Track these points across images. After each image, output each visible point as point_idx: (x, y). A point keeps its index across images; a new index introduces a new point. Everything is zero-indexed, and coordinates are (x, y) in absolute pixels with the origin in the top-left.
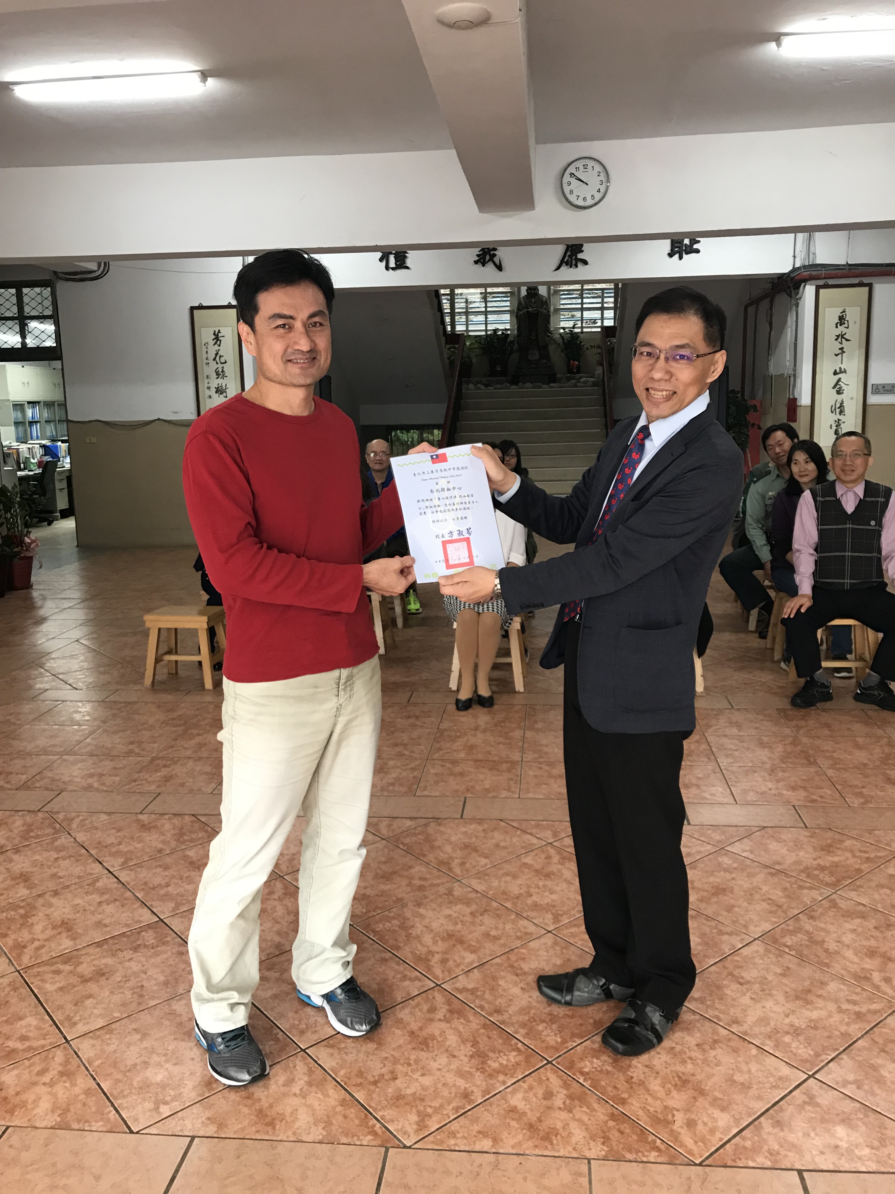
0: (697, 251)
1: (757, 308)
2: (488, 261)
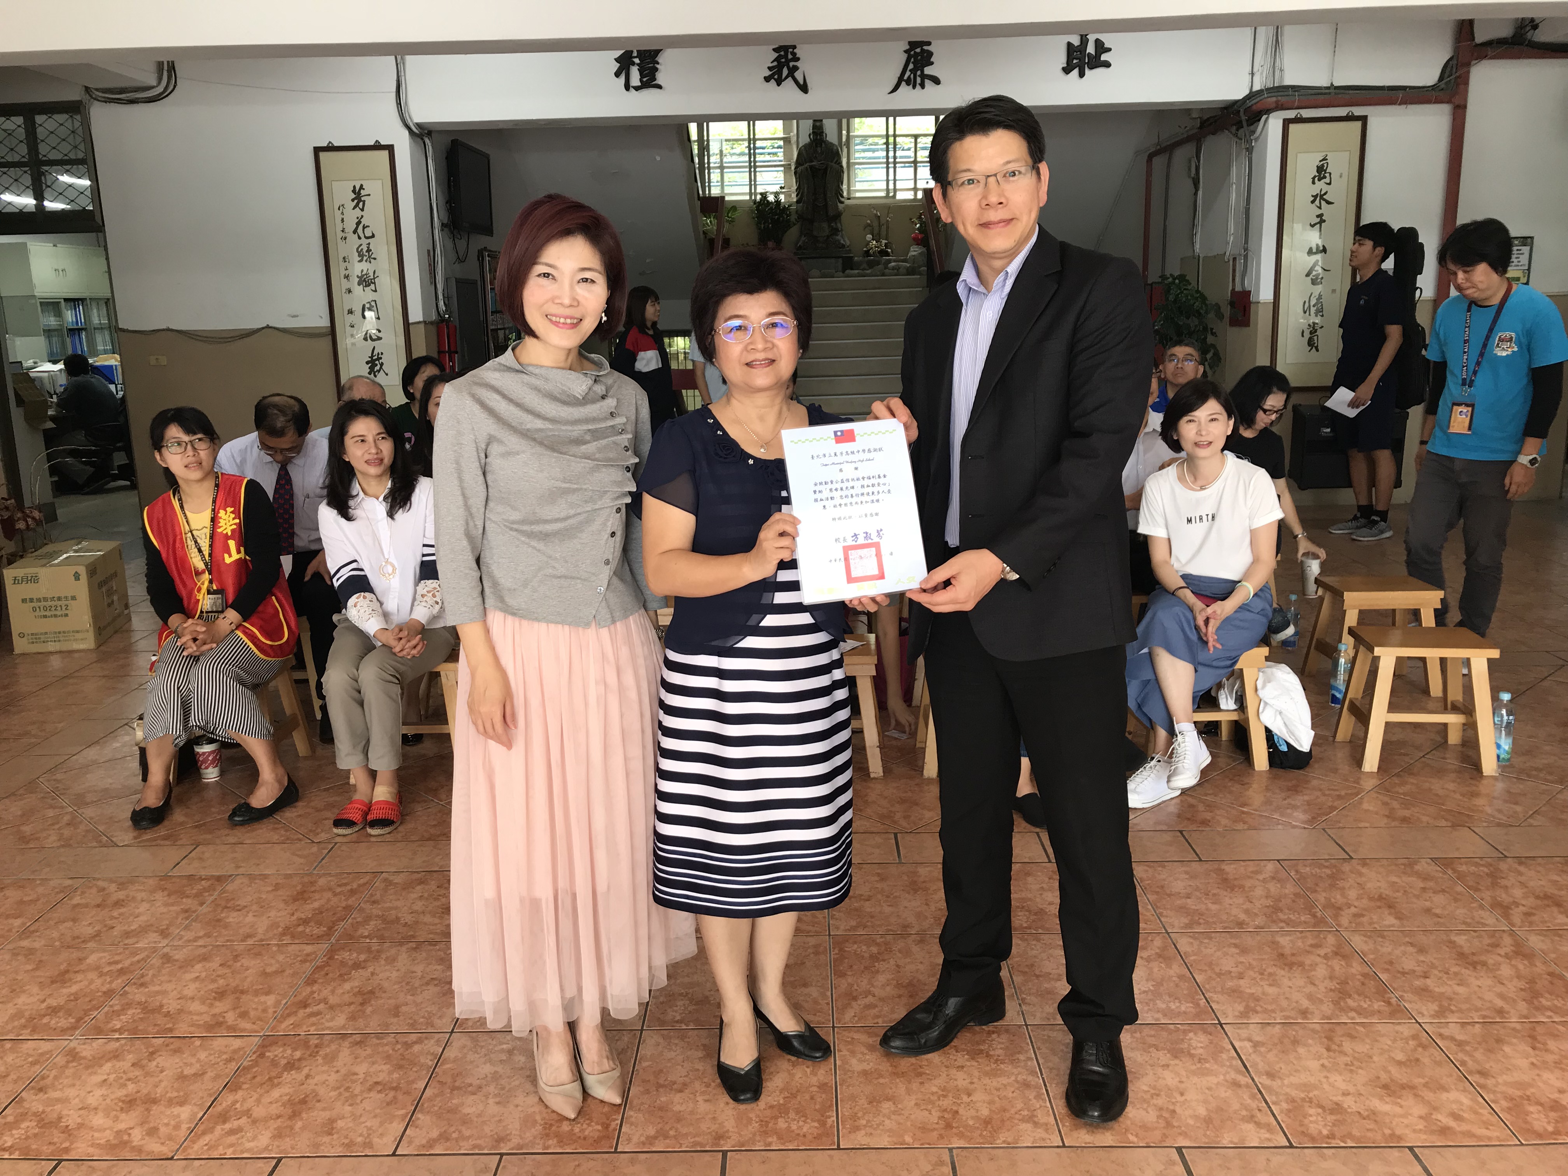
1: (1170, 159)
2: (786, 78)
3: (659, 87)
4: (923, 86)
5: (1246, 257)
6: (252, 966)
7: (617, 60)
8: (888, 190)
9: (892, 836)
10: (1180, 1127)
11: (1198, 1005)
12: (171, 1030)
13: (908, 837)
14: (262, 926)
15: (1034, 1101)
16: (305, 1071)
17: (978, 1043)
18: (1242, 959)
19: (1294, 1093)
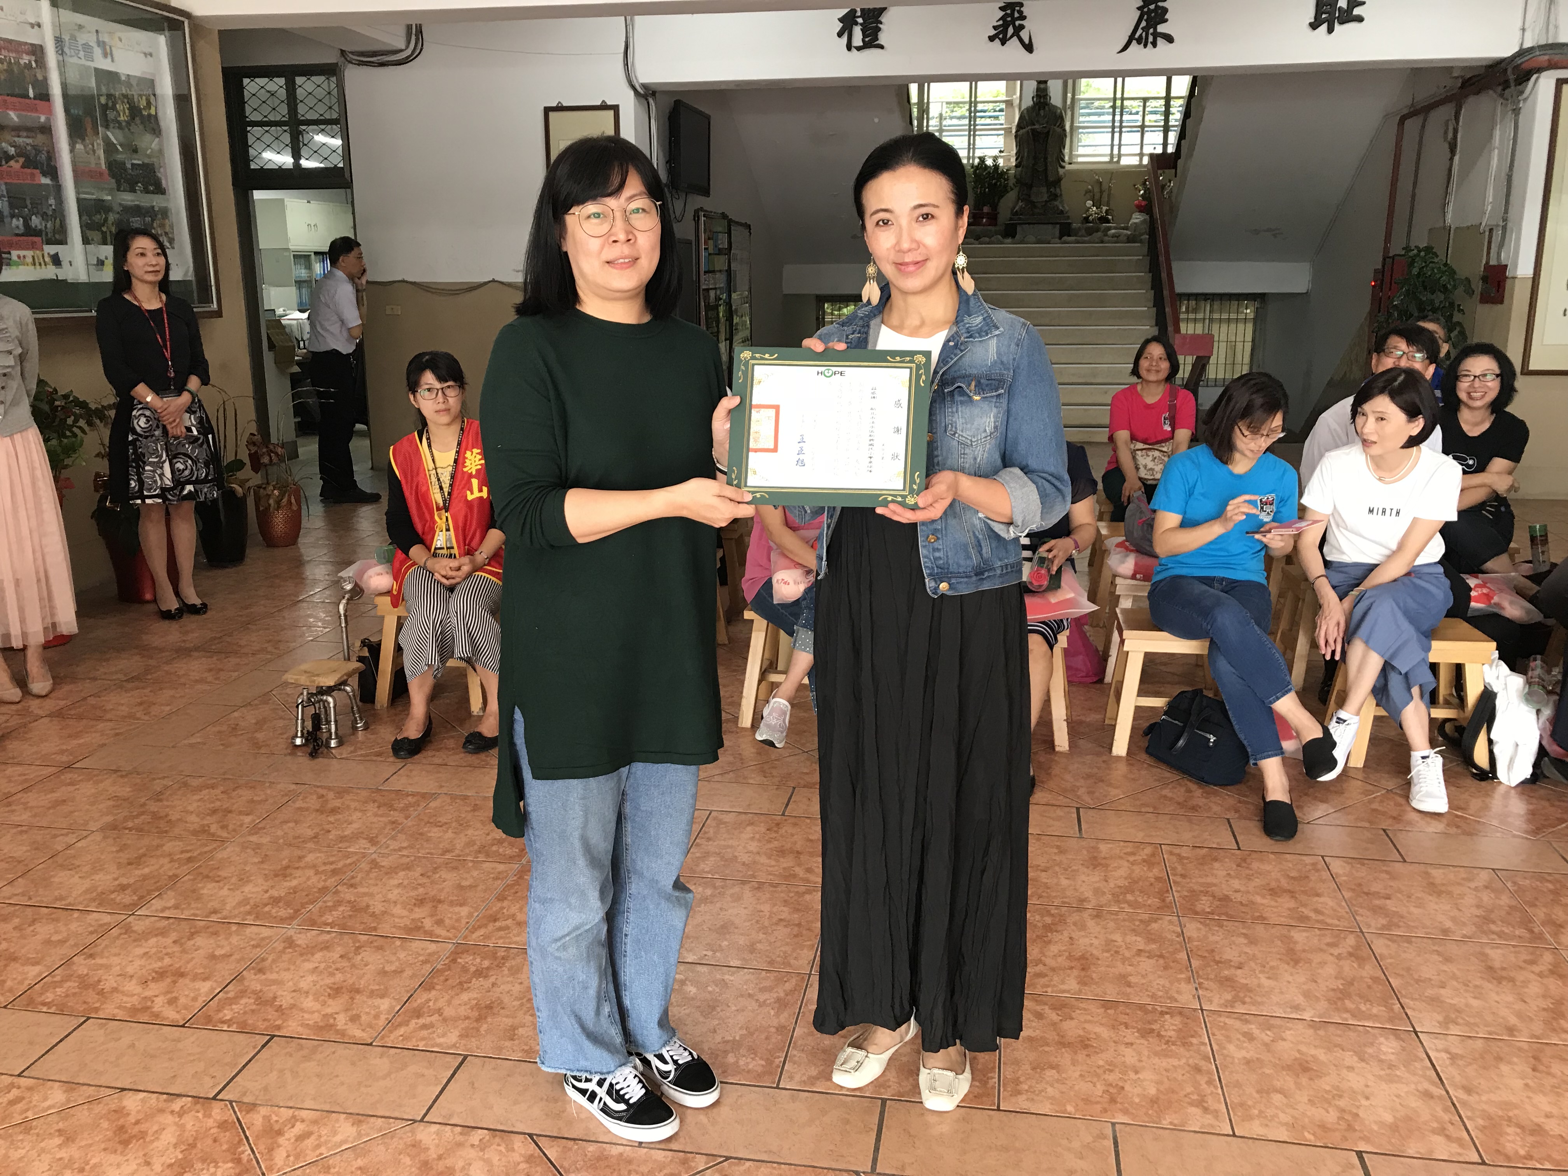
0: (1360, 19)
1: (1425, 120)
2: (1012, 37)
3: (882, 47)
4: (1154, 44)
5: (1504, 228)
6: (449, 878)
7: (840, 20)
8: (1112, 155)
9: (1075, 810)
10: (1361, 1131)
11: (1392, 1010)
12: (375, 929)
13: (1091, 813)
14: (460, 842)
15: (1205, 1086)
16: (492, 979)
17: (1150, 1023)
18: (1445, 968)
19: (1492, 1110)
